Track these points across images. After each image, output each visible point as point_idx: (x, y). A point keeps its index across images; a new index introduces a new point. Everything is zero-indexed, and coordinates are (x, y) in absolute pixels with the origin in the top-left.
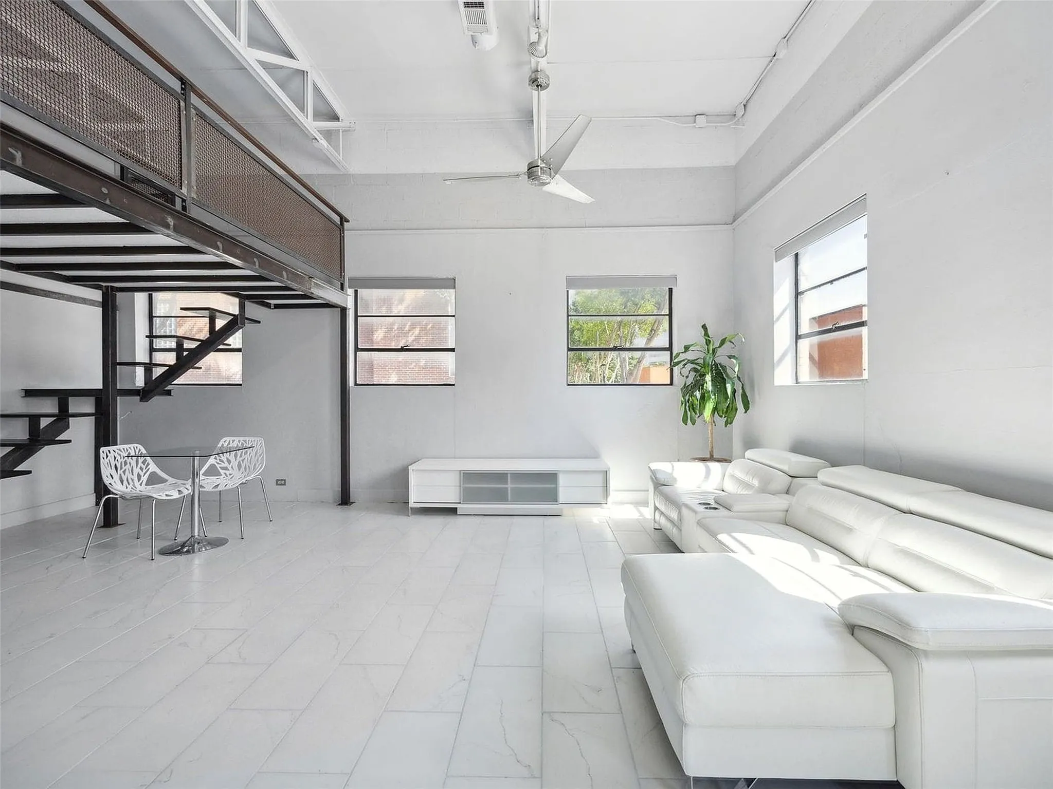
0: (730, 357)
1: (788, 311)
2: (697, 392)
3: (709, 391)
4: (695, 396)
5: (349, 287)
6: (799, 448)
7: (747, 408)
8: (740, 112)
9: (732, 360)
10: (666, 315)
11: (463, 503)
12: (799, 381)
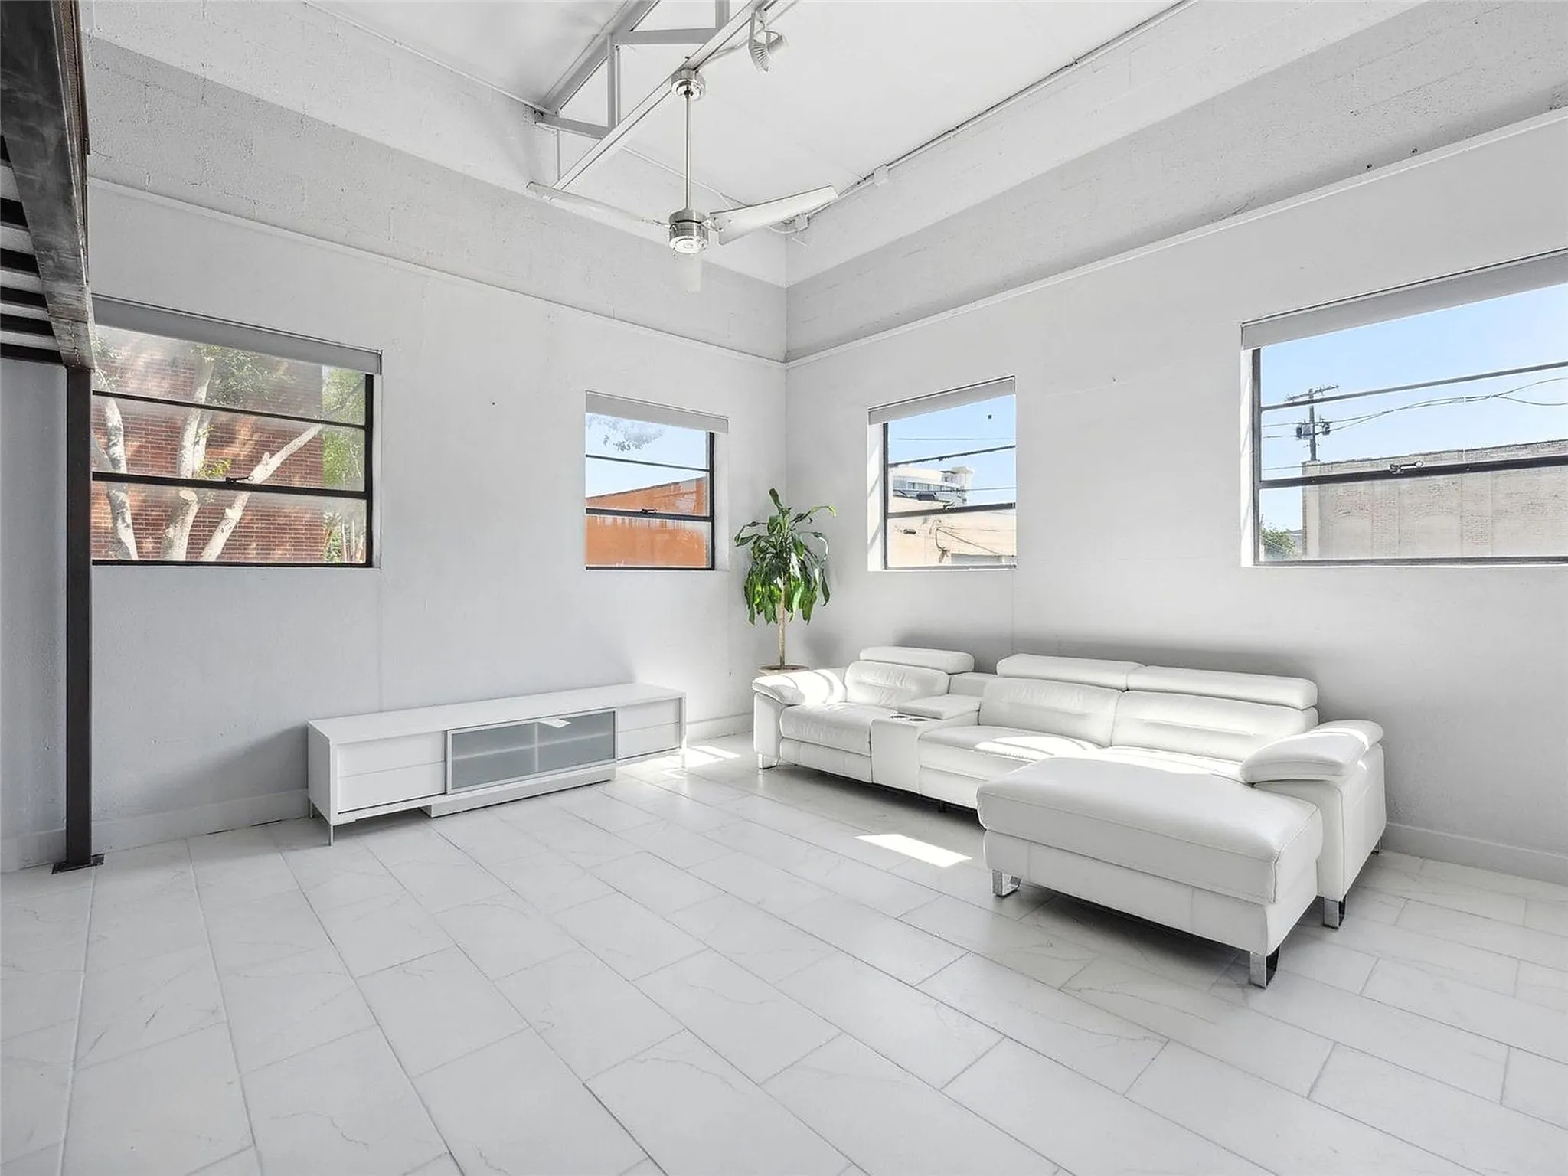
0: (817, 535)
1: (878, 482)
3: (798, 579)
4: (776, 585)
8: (802, 224)
9: (819, 537)
10: (703, 469)
11: (445, 793)
12: (890, 564)
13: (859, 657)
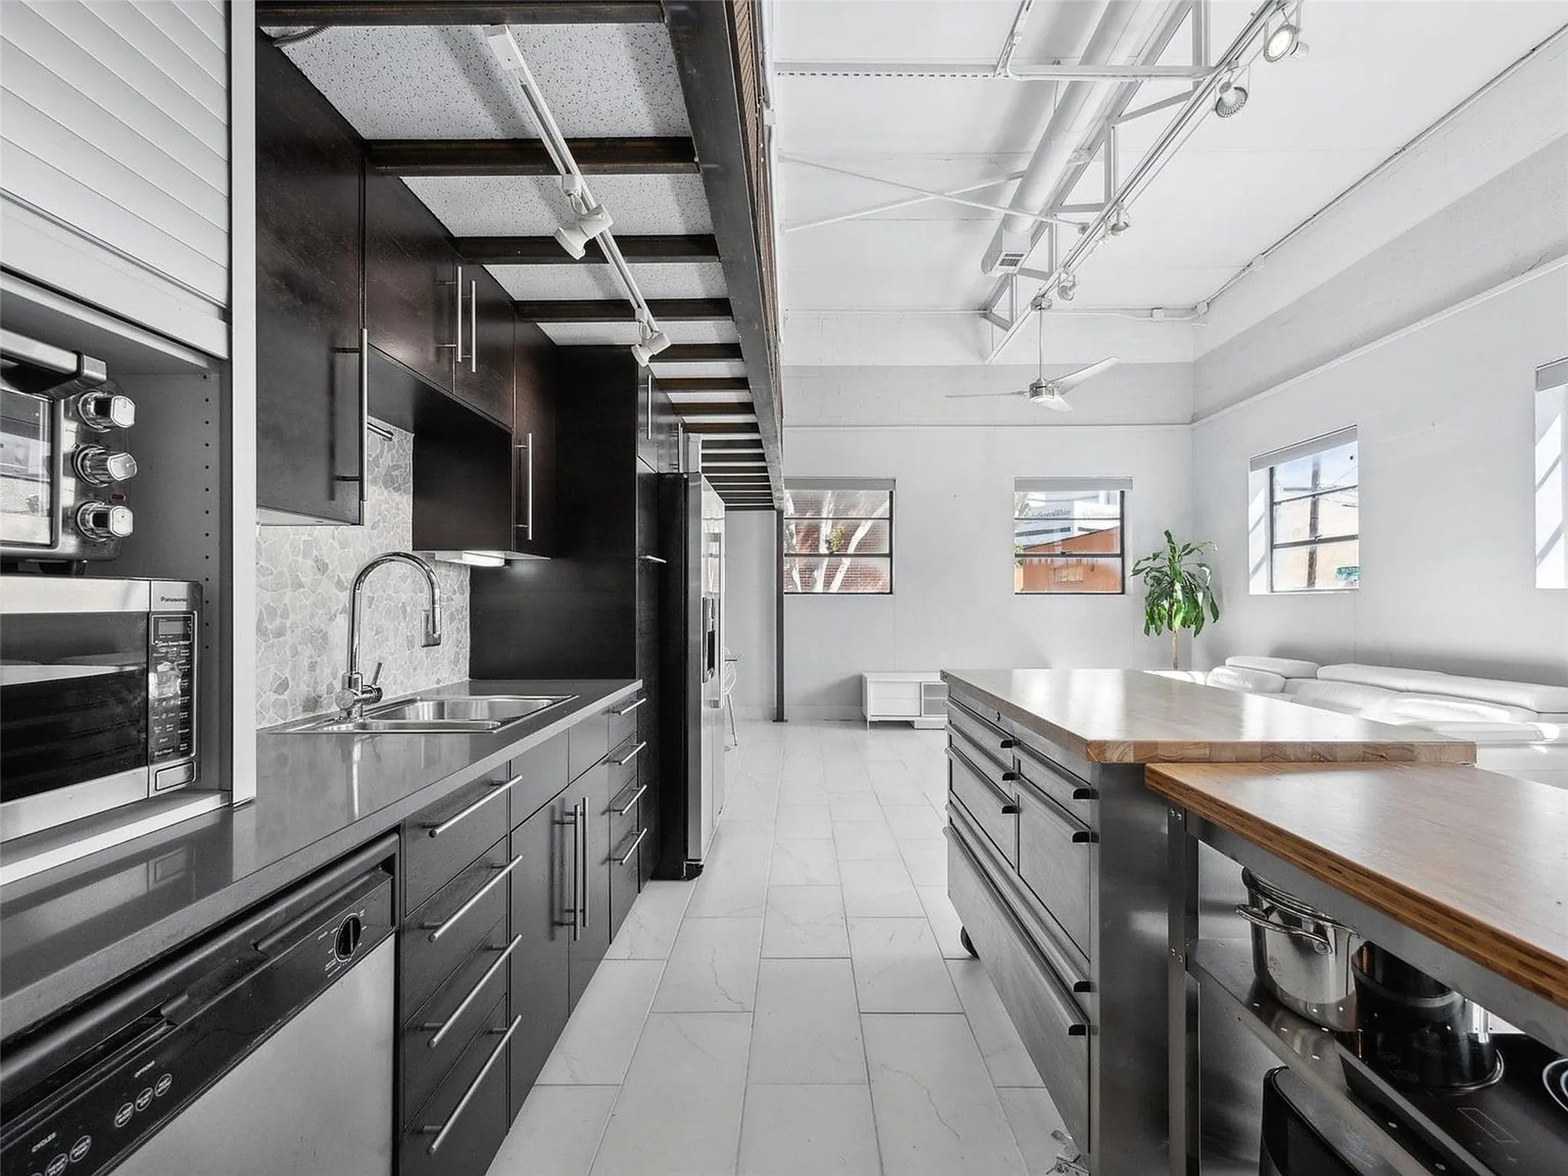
0: (1201, 565)
1: (1263, 519)
2: (1165, 601)
3: (1180, 601)
4: (1163, 606)
5: (786, 488)
6: (1281, 652)
7: (1216, 617)
8: (1203, 308)
9: (1203, 568)
10: (1116, 519)
11: (920, 716)
12: (1275, 590)
13: (1224, 662)
